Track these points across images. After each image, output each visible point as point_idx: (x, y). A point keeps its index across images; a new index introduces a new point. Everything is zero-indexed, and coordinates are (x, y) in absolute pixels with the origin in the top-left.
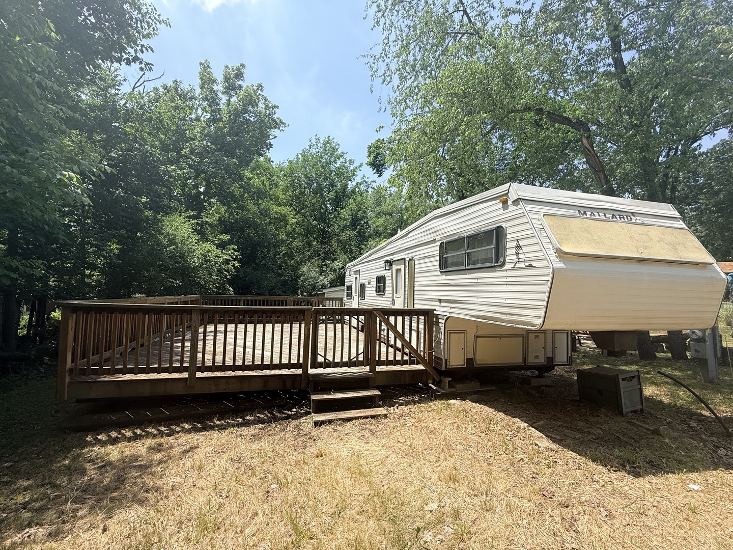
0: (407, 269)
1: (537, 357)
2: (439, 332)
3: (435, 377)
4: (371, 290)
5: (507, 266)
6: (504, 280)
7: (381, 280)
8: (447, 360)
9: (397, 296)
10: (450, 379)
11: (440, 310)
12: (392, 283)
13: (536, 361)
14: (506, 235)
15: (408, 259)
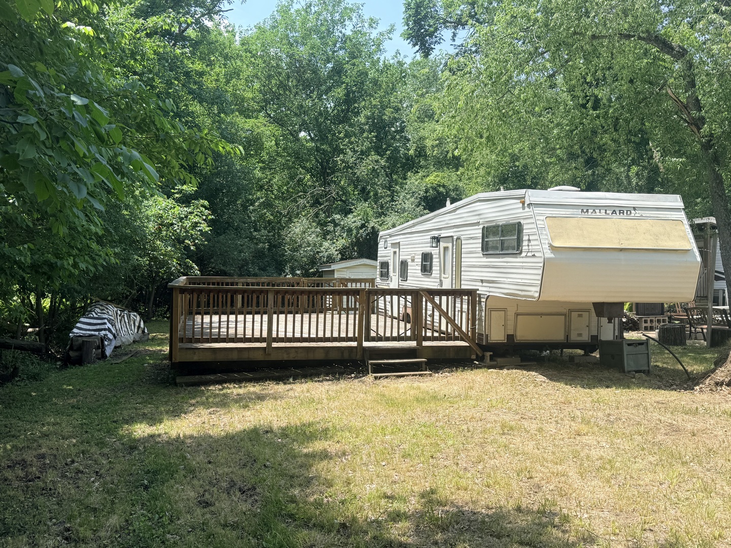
0: (455, 247)
1: (580, 335)
2: (480, 310)
3: (478, 353)
4: (414, 269)
5: (524, 254)
6: (521, 264)
7: (427, 258)
8: (487, 335)
9: (445, 276)
10: (491, 353)
11: (482, 290)
12: (440, 262)
13: (579, 339)
14: (523, 229)
15: (455, 237)
